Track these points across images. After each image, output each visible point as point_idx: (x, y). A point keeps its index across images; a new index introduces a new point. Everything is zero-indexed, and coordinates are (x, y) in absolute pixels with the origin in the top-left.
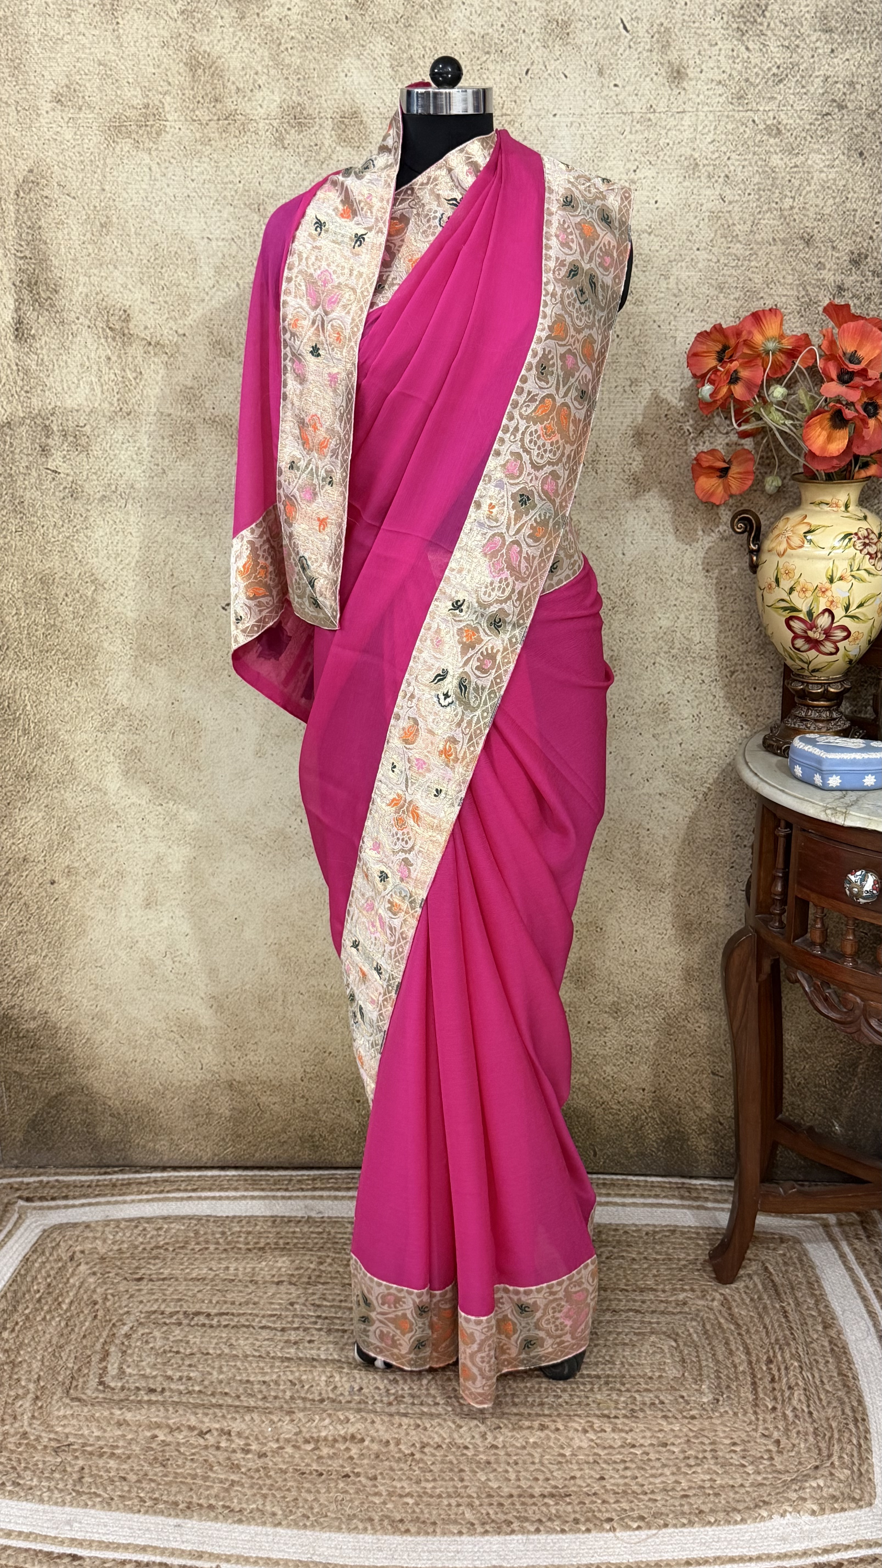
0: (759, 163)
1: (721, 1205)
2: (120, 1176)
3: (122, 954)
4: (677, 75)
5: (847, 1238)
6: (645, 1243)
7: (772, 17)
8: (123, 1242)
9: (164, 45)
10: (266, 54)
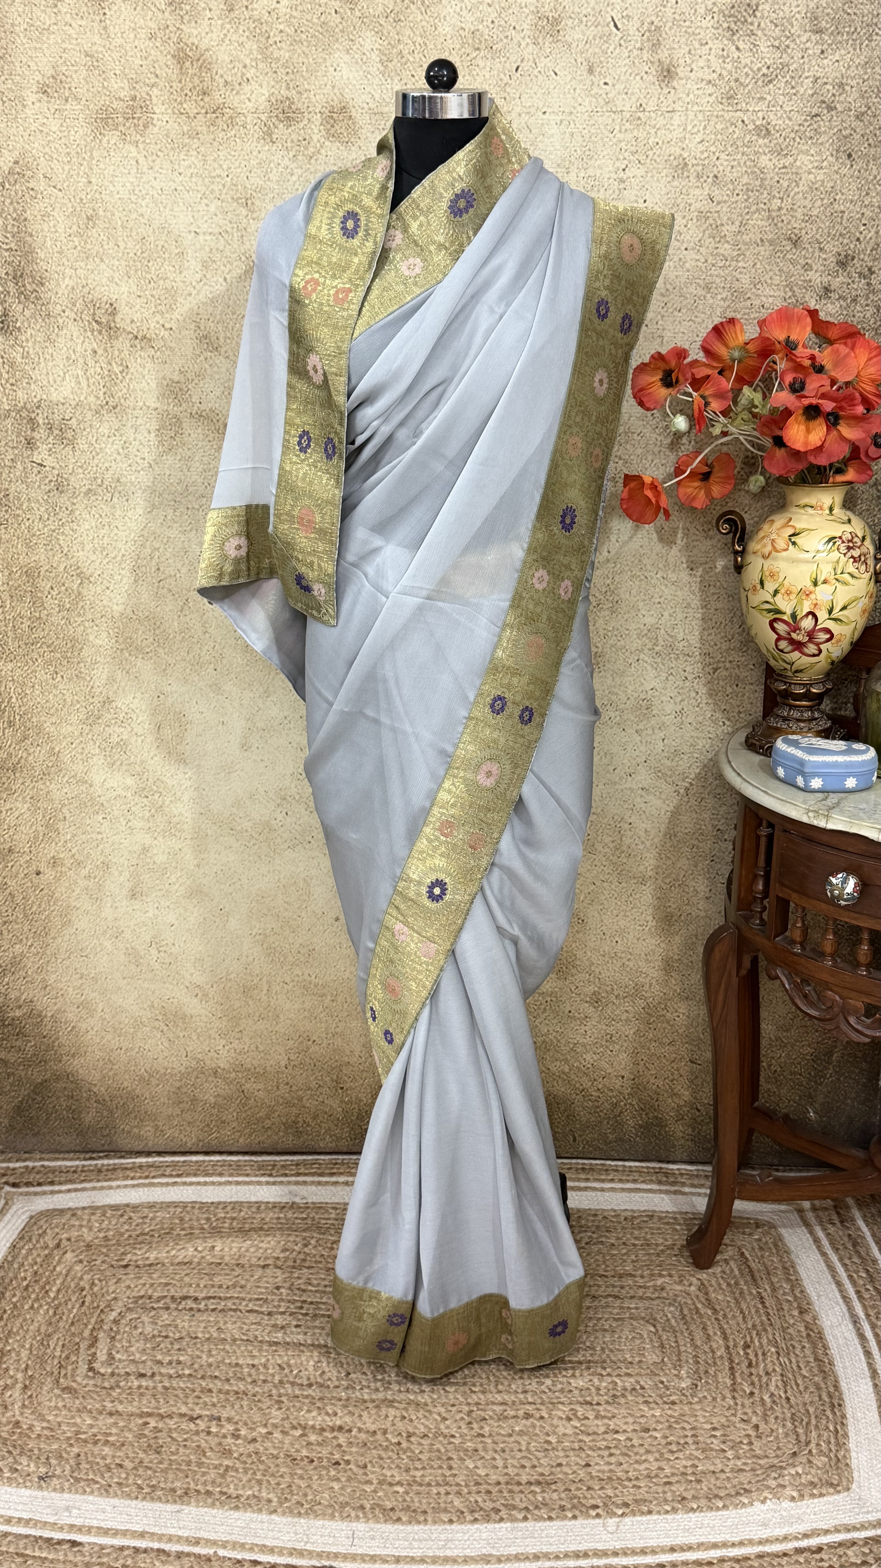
0: (748, 163)
1: (698, 1190)
2: (106, 1162)
3: (108, 944)
4: (667, 74)
5: (821, 1223)
6: (623, 1228)
7: (762, 17)
8: (108, 1230)
9: (152, 37)
10: (255, 47)
